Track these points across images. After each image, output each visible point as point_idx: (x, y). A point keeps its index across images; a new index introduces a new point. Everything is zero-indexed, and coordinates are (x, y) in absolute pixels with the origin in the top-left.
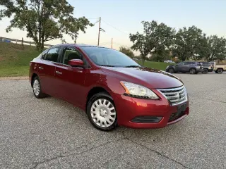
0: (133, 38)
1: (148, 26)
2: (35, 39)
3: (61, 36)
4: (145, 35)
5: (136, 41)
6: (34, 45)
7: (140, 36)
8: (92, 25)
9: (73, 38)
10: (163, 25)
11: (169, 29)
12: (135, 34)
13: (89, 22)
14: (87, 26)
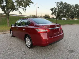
0: (52, 10)
1: (58, 4)
3: (18, 9)
4: (57, 8)
5: (53, 11)
6: (4, 14)
7: (55, 8)
8: (33, 3)
9: (24, 10)
11: (69, 4)
13: (31, 2)
14: (30, 4)
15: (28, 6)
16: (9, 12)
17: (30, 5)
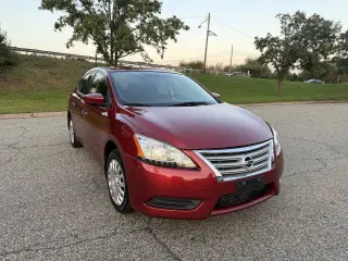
0: (260, 44)
1: (288, 22)
2: (106, 55)
3: (141, 49)
4: (282, 37)
5: (265, 49)
7: (273, 39)
8: (187, 28)
9: (158, 51)
10: (317, 18)
11: (328, 23)
12: (264, 37)
13: (182, 23)
14: (179, 31)
15: (173, 37)
16: (117, 57)
17: (176, 36)
